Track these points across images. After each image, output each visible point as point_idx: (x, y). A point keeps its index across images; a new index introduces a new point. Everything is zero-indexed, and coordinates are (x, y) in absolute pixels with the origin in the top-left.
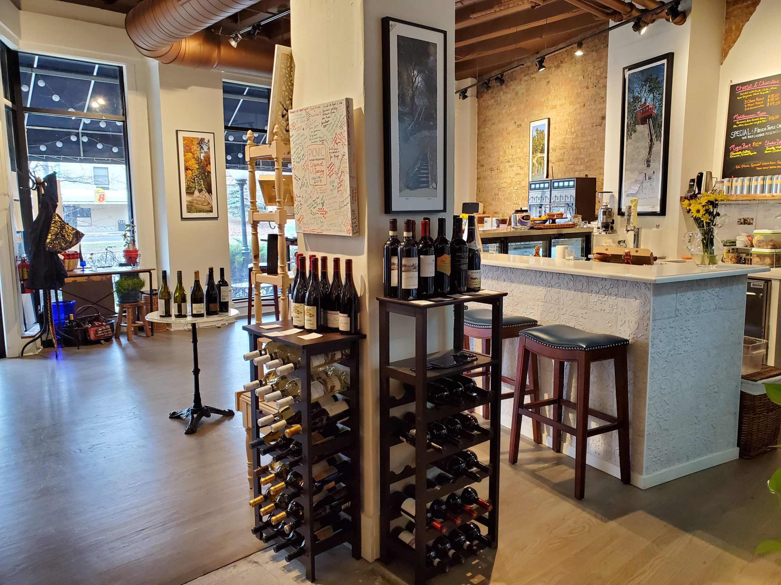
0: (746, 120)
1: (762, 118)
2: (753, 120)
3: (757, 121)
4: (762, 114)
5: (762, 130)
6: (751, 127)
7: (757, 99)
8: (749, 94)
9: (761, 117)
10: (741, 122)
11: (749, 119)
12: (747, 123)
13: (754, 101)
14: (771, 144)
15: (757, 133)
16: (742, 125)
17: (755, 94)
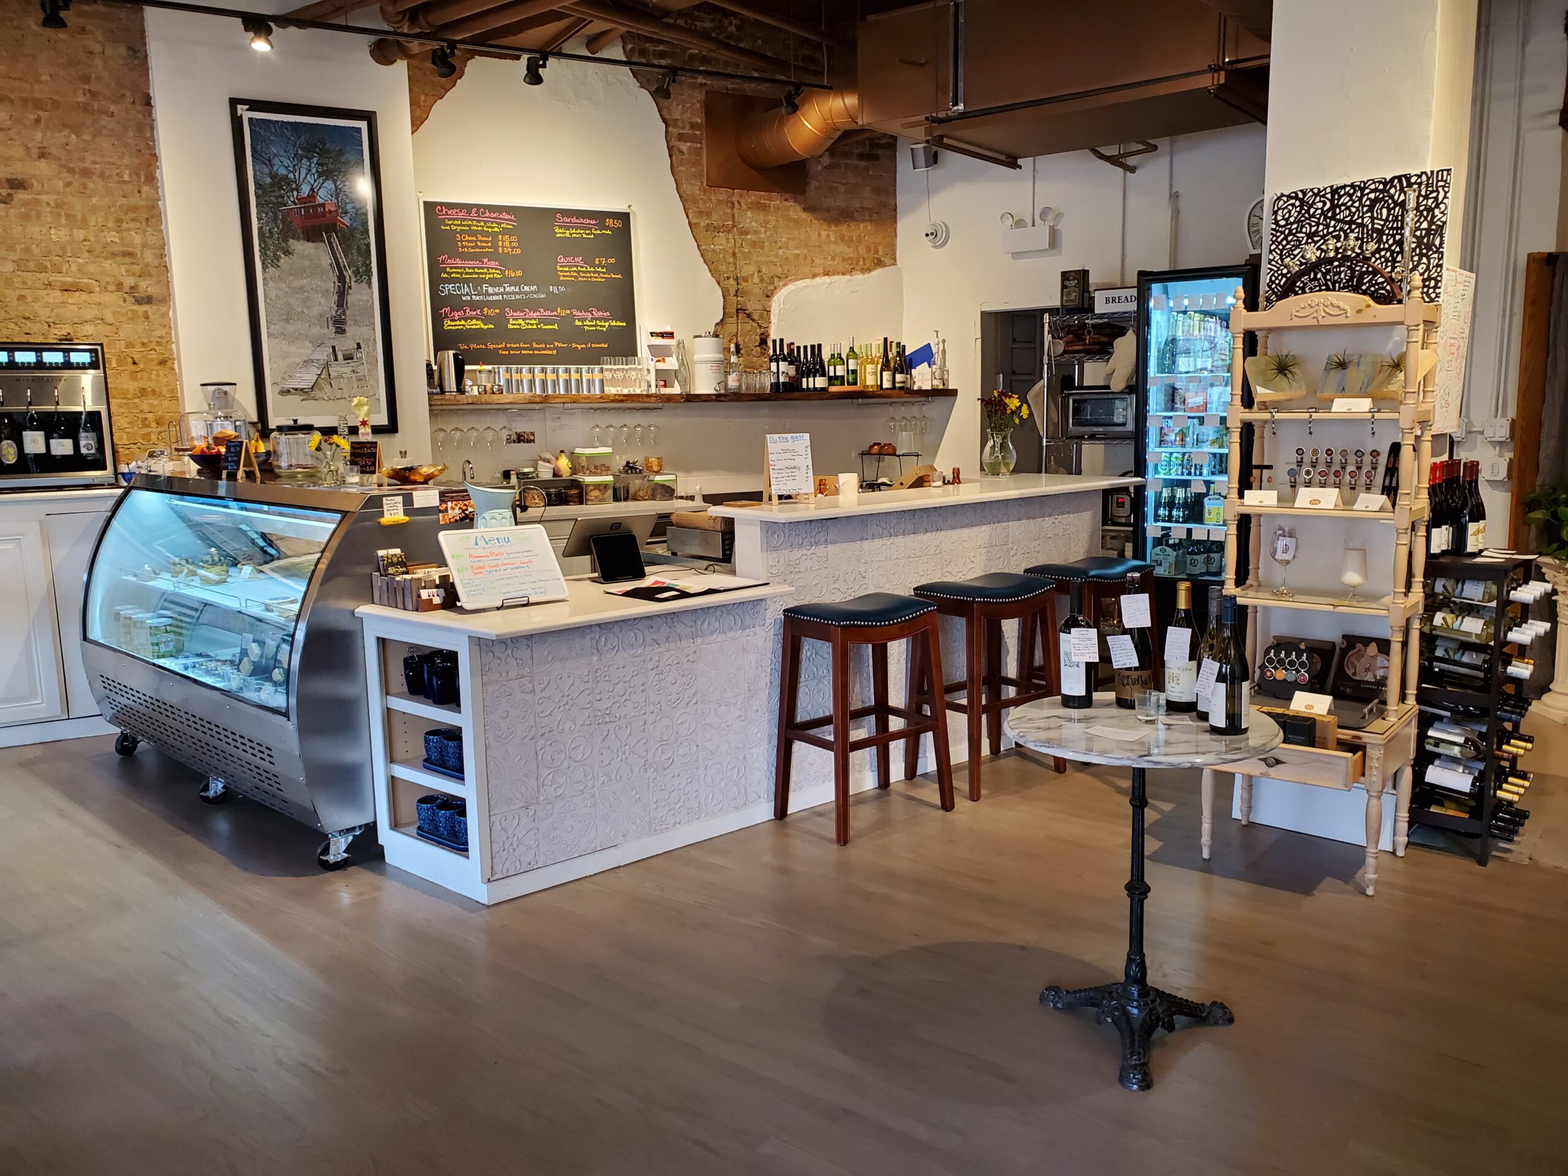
0: (464, 268)
1: (494, 271)
2: (476, 270)
3: (486, 273)
4: (493, 264)
5: (496, 290)
6: (478, 283)
7: (480, 238)
8: (464, 225)
9: (492, 268)
10: (454, 270)
11: (469, 268)
12: (467, 273)
13: (474, 239)
14: (515, 314)
15: (487, 294)
16: (458, 276)
17: (475, 228)
